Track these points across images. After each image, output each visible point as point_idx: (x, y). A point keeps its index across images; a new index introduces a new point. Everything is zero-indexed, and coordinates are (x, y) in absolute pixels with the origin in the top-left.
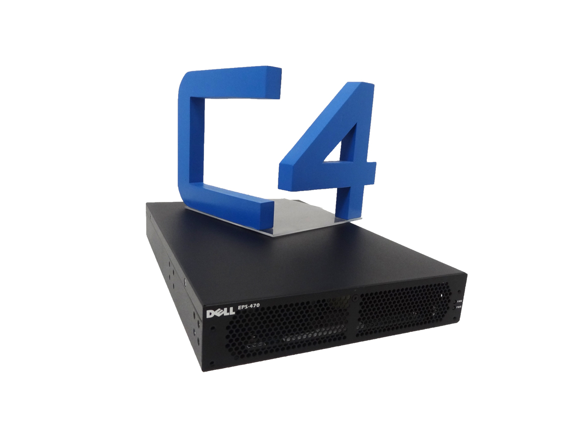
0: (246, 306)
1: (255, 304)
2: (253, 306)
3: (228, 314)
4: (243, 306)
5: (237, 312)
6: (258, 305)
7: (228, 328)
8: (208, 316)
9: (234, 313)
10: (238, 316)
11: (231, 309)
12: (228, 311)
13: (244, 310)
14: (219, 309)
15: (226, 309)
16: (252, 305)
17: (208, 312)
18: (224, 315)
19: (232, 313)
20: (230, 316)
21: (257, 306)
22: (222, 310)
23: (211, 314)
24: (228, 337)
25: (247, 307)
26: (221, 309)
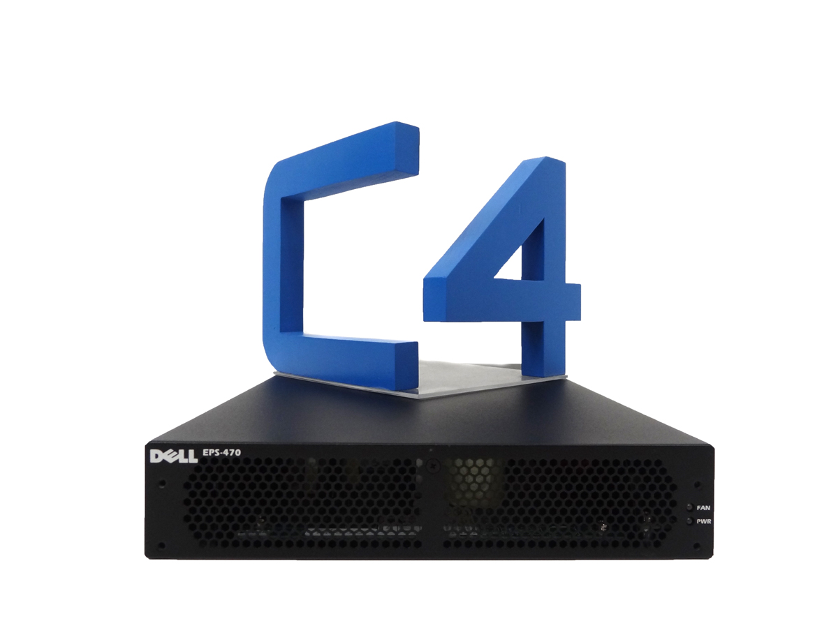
0: (217, 450)
1: (233, 450)
2: (230, 452)
3: (185, 461)
4: (211, 451)
5: (203, 460)
6: (238, 453)
7: (187, 486)
8: (153, 460)
9: (196, 461)
10: (204, 467)
11: (191, 452)
12: (186, 456)
13: (214, 459)
14: (171, 450)
15: (182, 452)
16: (226, 450)
17: (153, 452)
18: (180, 462)
19: (193, 460)
20: (189, 464)
21: (237, 455)
22: (175, 453)
23: (157, 456)
24: (187, 502)
25: (218, 454)
26: (174, 451)
